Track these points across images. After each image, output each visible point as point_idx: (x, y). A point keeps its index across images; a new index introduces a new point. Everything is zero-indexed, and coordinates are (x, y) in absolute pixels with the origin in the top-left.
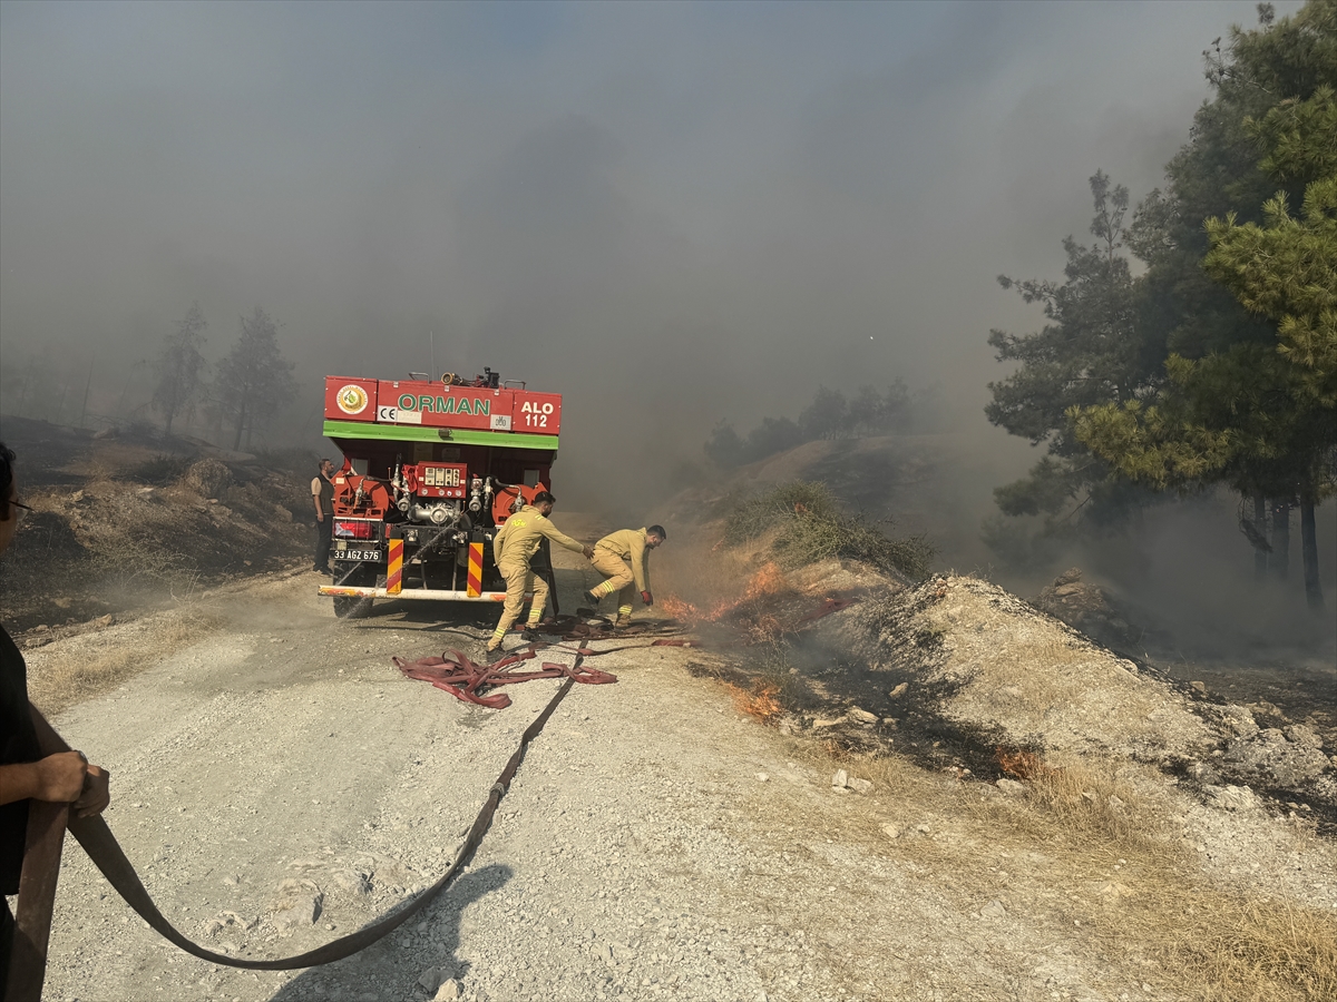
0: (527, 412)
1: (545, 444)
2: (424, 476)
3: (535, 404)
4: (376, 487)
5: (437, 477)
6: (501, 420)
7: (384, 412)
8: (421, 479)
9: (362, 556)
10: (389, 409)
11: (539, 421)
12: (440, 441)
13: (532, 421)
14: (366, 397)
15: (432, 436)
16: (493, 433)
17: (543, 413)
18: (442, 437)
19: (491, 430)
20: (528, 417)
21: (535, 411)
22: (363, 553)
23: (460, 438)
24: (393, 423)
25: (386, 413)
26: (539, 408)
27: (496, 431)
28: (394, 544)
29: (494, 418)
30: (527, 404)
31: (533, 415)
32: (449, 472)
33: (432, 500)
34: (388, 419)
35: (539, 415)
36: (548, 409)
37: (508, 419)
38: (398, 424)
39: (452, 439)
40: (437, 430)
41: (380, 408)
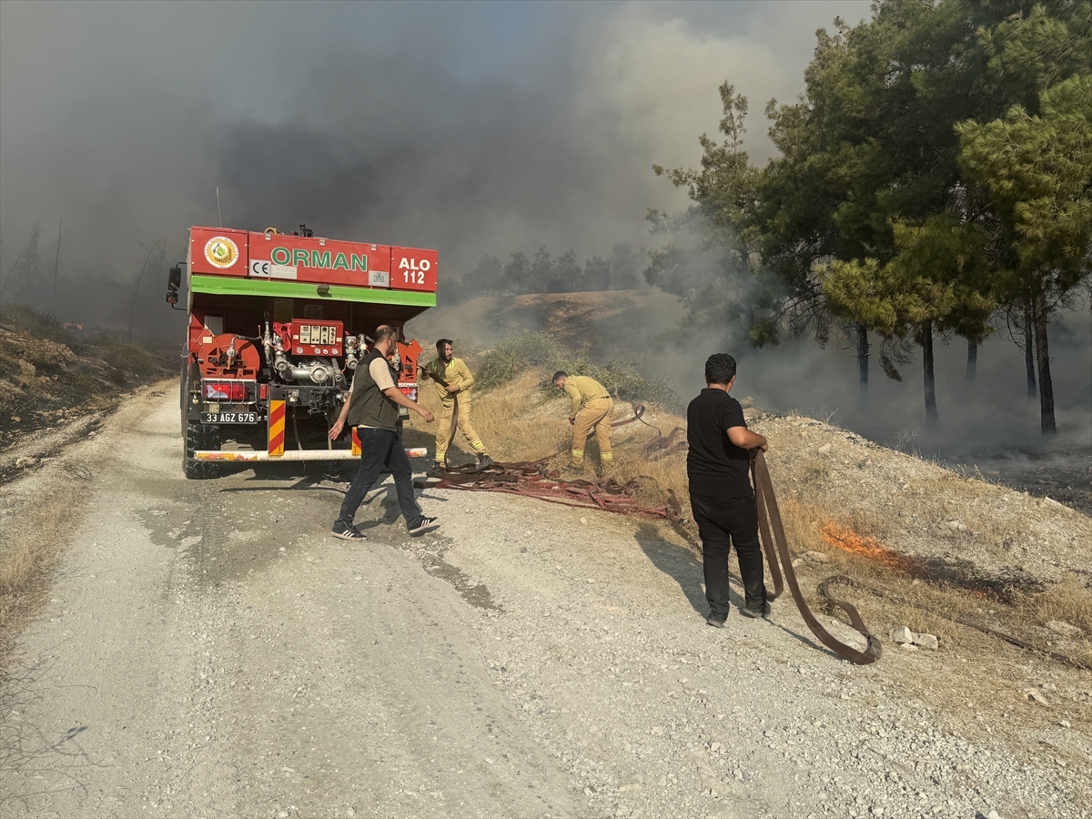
0: (404, 269)
1: (423, 301)
2: (299, 334)
3: (412, 260)
4: (245, 347)
5: (313, 334)
6: (379, 276)
7: (256, 267)
8: (296, 337)
9: (236, 418)
10: (262, 263)
11: (417, 278)
12: (319, 297)
13: (410, 278)
14: (237, 250)
15: (309, 292)
16: (371, 289)
17: (420, 270)
18: (320, 293)
19: (369, 287)
20: (406, 274)
21: (413, 267)
22: (237, 415)
23: (339, 294)
24: (266, 278)
25: (258, 268)
26: (417, 264)
27: (374, 287)
28: (274, 405)
29: (372, 274)
30: (404, 260)
31: (410, 271)
32: (325, 330)
33: (307, 359)
34: (262, 274)
35: (417, 272)
36: (425, 265)
37: (385, 275)
38: (272, 279)
39: (330, 296)
40: (316, 286)
41: (252, 262)
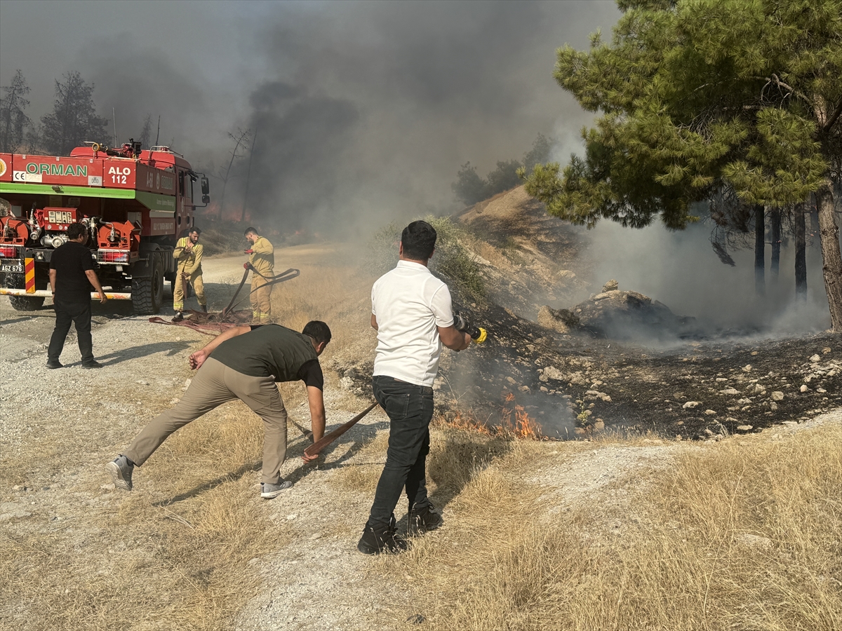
0: (112, 174)
1: (126, 195)
2: (48, 216)
3: (118, 169)
4: (19, 225)
5: (58, 217)
6: (95, 179)
7: (18, 175)
8: (46, 219)
9: (11, 269)
10: (21, 173)
11: (121, 180)
12: (55, 193)
13: (116, 180)
14: (5, 165)
15: (48, 191)
16: (90, 188)
17: (123, 175)
18: (56, 191)
19: (89, 186)
20: (113, 177)
21: (118, 173)
22: (12, 267)
23: (68, 191)
24: (23, 182)
25: (18, 176)
26: (121, 171)
27: (92, 186)
28: (28, 261)
29: (90, 178)
30: (112, 168)
31: (116, 175)
32: (64, 214)
33: (54, 233)
34: (20, 180)
35: (121, 176)
36: (127, 171)
37: (100, 179)
38: (27, 183)
39: (63, 192)
40: (52, 186)
41: (15, 172)
